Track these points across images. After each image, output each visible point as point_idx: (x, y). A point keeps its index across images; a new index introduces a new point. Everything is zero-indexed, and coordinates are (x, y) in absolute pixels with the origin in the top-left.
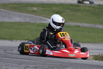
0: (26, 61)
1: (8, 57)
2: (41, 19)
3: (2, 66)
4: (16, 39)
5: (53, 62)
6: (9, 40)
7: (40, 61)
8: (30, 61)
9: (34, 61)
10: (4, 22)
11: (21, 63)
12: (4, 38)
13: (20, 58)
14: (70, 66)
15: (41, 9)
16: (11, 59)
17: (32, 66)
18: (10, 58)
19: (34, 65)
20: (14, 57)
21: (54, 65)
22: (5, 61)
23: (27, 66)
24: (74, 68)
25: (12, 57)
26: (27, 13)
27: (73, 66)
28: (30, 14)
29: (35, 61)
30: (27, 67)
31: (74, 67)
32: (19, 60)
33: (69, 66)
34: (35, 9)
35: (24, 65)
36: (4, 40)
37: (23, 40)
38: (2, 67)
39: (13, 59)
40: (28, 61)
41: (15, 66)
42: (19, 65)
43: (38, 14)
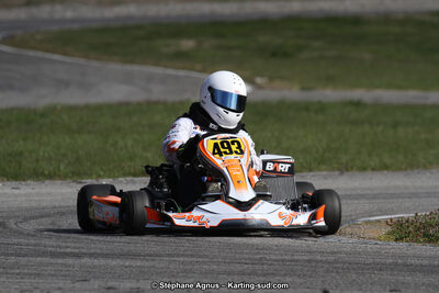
0: (114, 263)
1: (44, 254)
4: (94, 176)
5: (218, 263)
6: (69, 180)
7: (170, 262)
8: (127, 264)
10: (59, 107)
11: (90, 273)
12: (46, 172)
13: (91, 255)
14: (285, 275)
16: (51, 261)
17: (128, 285)
18: (53, 255)
19: (138, 280)
20: (69, 250)
21: (219, 273)
22: (26, 271)
23: (110, 284)
24: (298, 280)
25: (62, 250)
26: (156, 64)
27: (298, 273)
28: (166, 67)
29: (147, 264)
30: (109, 288)
31: (299, 276)
32: (86, 260)
36: (47, 182)
37: (125, 175)
39: (60, 261)
40: (121, 263)
41: (60, 289)
42: (78, 285)
43: (198, 66)
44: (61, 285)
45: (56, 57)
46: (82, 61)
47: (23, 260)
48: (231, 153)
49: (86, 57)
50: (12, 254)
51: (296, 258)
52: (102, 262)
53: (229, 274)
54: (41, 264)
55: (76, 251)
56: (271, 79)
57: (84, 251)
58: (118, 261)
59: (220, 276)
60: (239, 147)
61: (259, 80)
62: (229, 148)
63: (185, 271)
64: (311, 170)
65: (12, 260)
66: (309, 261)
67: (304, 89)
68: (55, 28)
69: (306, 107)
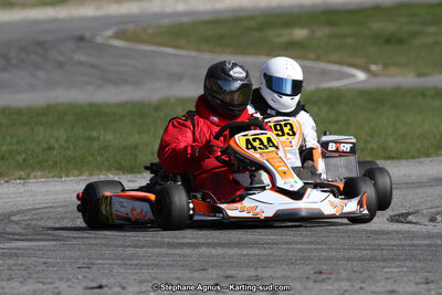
0: (232, 252)
1: (161, 245)
2: (324, 73)
3: (124, 285)
5: (337, 250)
7: (289, 249)
8: (245, 252)
9: (260, 252)
11: (208, 262)
13: (209, 245)
14: (405, 260)
15: (322, 32)
16: (170, 251)
17: (247, 273)
18: (170, 245)
19: (256, 268)
20: (186, 241)
21: (338, 260)
23: (229, 273)
25: (179, 241)
29: (265, 252)
30: (227, 277)
31: (420, 260)
32: (203, 250)
33: (400, 260)
34: (300, 33)
35: (215, 272)
38: (124, 288)
39: (177, 251)
40: (239, 252)
42: (196, 274)
43: (312, 56)
44: (179, 275)
45: (171, 51)
46: (194, 54)
47: (141, 252)
48: (283, 135)
49: (198, 50)
50: (129, 246)
51: (416, 242)
52: (220, 251)
53: (348, 260)
54: (159, 255)
55: (193, 241)
56: (386, 66)
57: (201, 241)
58: (236, 249)
59: (340, 263)
60: (292, 129)
61: (373, 67)
62: (282, 130)
63: (303, 258)
64: (429, 156)
65: (130, 251)
66: (429, 246)
67: (419, 75)
68: (166, 22)
69: (423, 93)
